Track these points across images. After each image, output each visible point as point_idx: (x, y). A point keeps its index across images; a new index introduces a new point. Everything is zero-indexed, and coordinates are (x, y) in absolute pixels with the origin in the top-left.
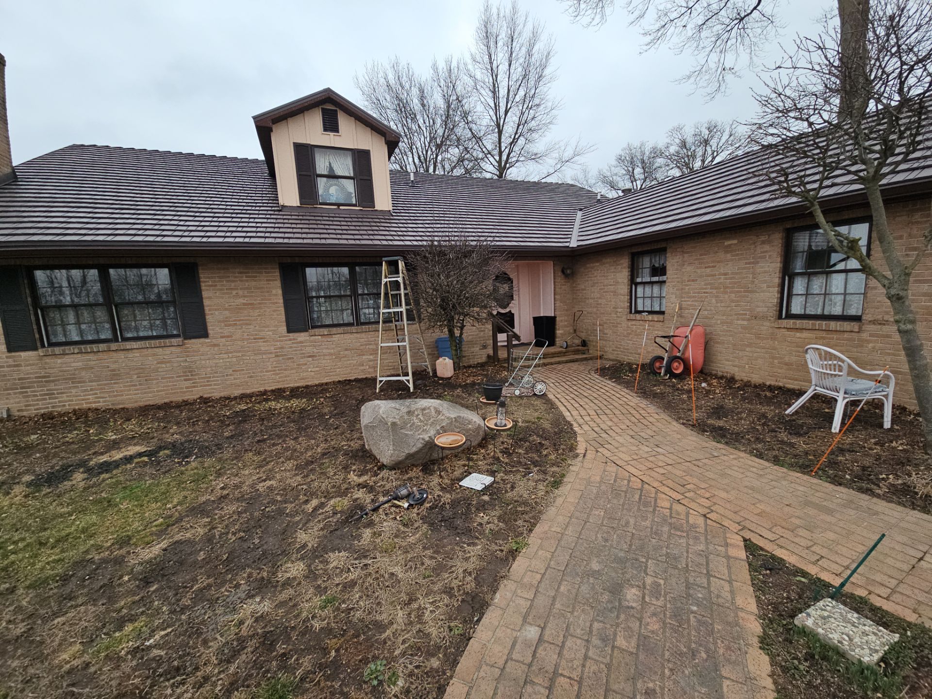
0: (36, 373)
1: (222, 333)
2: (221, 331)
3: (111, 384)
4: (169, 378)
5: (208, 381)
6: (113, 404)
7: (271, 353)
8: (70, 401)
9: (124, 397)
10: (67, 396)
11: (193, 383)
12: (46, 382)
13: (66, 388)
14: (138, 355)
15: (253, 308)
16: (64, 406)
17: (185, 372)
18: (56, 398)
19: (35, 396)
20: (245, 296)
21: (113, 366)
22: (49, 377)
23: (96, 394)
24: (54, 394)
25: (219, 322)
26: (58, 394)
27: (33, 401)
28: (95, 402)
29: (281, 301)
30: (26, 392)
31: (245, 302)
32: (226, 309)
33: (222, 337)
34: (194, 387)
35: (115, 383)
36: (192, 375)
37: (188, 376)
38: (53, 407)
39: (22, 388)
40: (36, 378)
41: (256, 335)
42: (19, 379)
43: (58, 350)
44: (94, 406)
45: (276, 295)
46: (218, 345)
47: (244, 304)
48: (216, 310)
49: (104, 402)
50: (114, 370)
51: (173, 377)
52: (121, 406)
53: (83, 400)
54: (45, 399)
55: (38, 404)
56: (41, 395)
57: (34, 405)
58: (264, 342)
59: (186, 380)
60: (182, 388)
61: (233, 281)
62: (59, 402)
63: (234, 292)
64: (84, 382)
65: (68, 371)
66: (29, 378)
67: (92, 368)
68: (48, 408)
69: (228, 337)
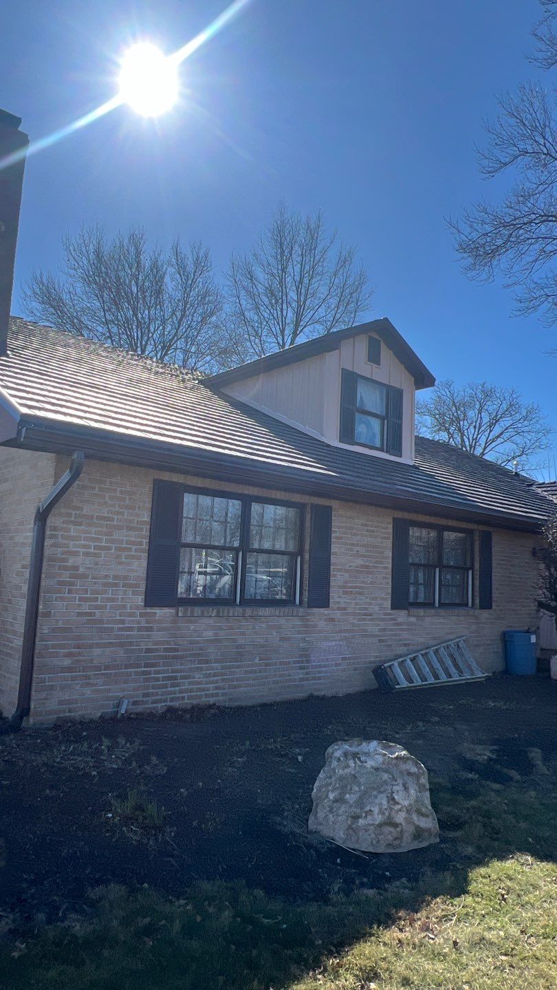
0: (168, 642)
1: (339, 603)
2: (338, 600)
3: (233, 667)
4: (286, 663)
5: (319, 672)
6: (230, 700)
7: (376, 636)
8: (191, 691)
9: (242, 689)
10: (190, 683)
11: (307, 673)
12: (173, 657)
13: (190, 670)
14: (264, 625)
15: (368, 573)
16: (183, 698)
17: (301, 656)
18: (178, 685)
19: (157, 679)
20: (363, 556)
21: (241, 642)
22: (176, 650)
23: (217, 682)
24: (176, 678)
25: (340, 587)
26: (182, 677)
27: (153, 687)
28: (213, 695)
29: (390, 566)
30: (149, 673)
31: (362, 563)
32: (347, 571)
33: (339, 609)
34: (307, 679)
35: (238, 667)
36: (308, 662)
37: (302, 662)
38: (172, 699)
39: (147, 665)
40: (166, 650)
41: (366, 609)
42: (148, 650)
43: (198, 610)
44: (212, 700)
45: (387, 558)
46: (332, 620)
47: (362, 566)
48: (339, 570)
49: (223, 694)
50: (238, 647)
51: (289, 663)
52: (236, 704)
53: (204, 690)
54: (165, 686)
55: (157, 694)
56: (165, 679)
57: (152, 694)
58: (371, 620)
59: (301, 668)
60: (295, 680)
61: (355, 535)
62: (180, 692)
63: (356, 549)
64: (207, 662)
65: (197, 642)
66: (157, 650)
67: (219, 641)
68: (166, 701)
69: (344, 609)
